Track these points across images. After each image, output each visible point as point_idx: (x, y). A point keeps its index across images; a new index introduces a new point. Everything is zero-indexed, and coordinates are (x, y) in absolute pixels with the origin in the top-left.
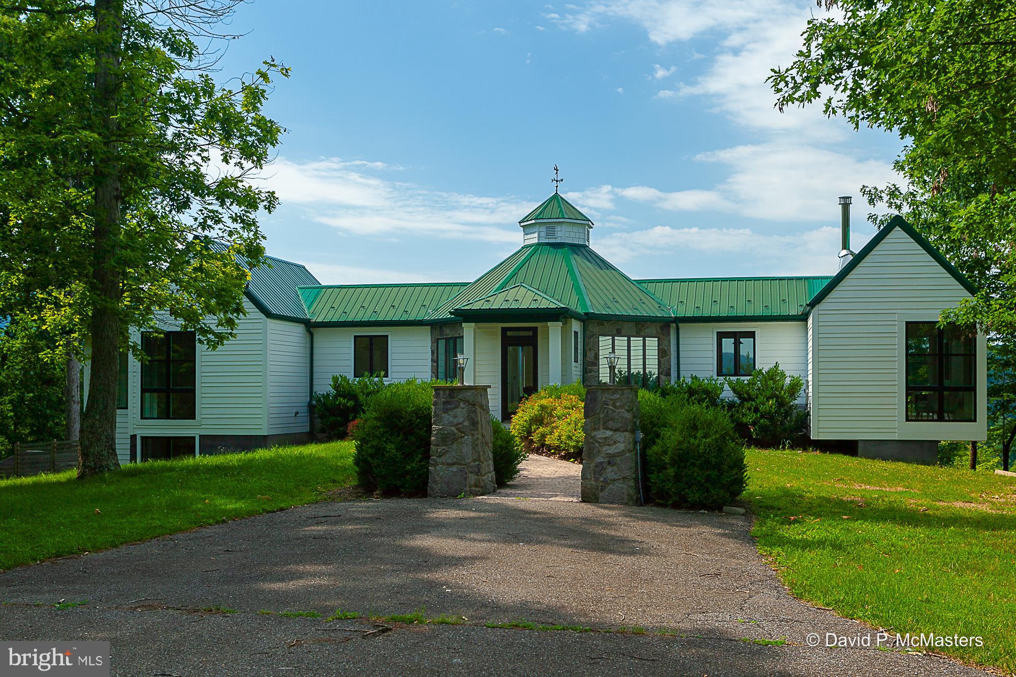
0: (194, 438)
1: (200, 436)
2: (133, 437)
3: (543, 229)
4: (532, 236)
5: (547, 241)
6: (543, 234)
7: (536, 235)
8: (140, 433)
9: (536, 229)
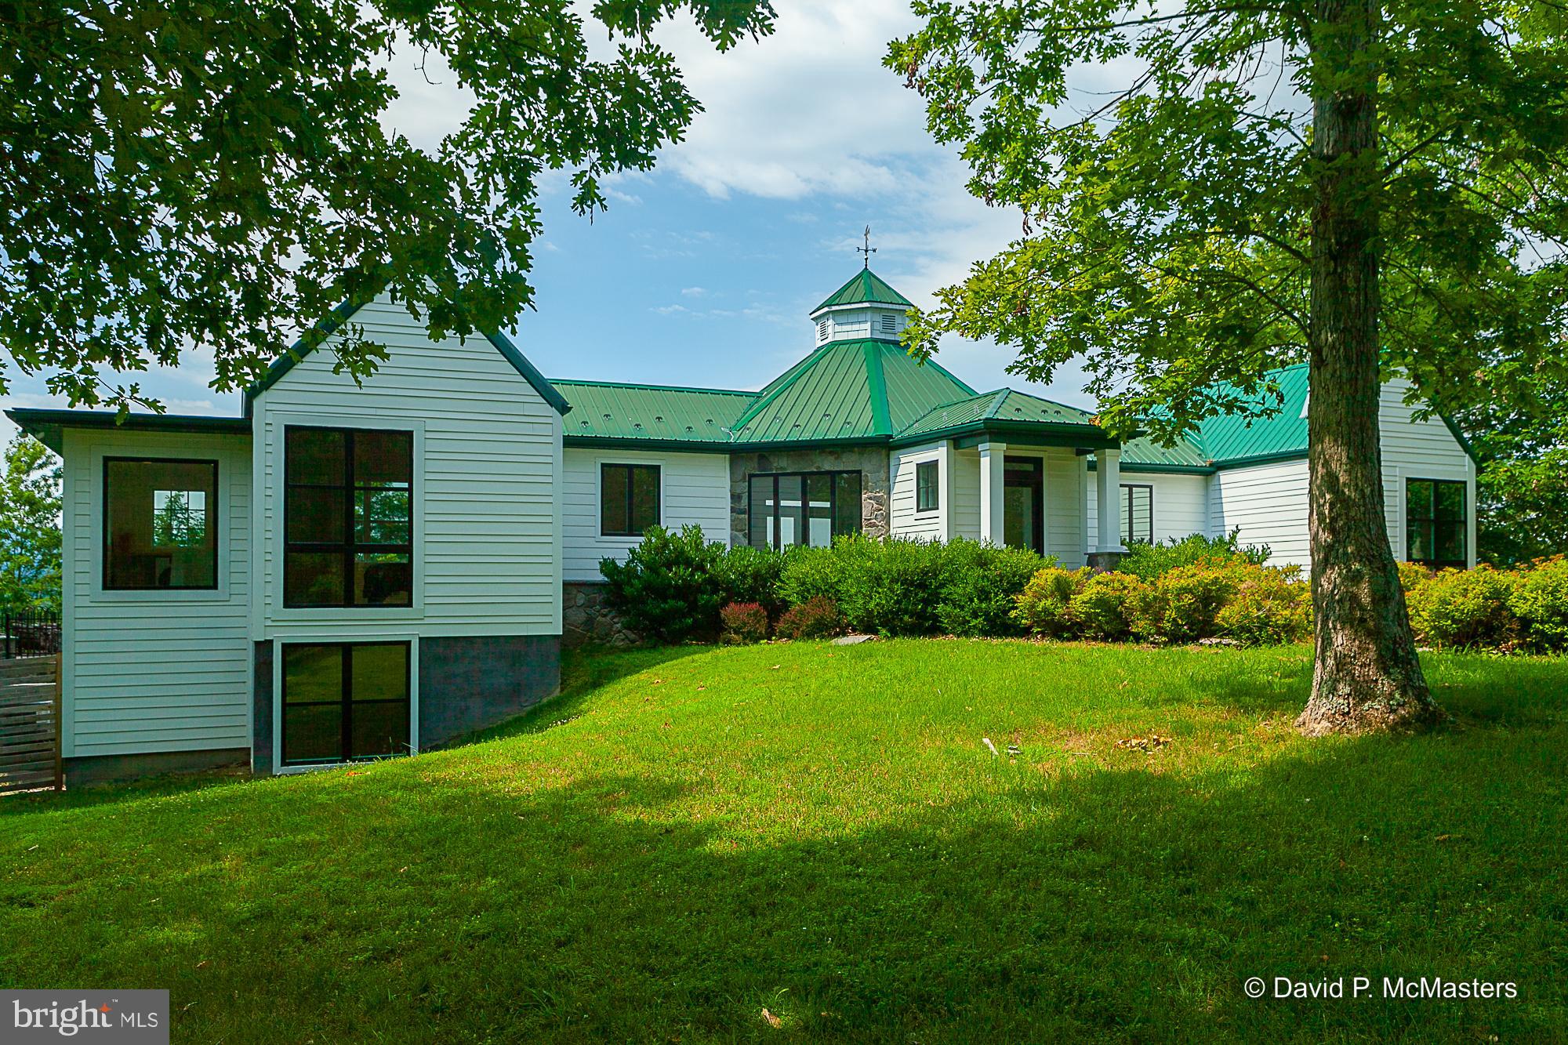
0: (408, 644)
1: (420, 639)
2: (263, 648)
3: (879, 318)
4: (863, 326)
5: (883, 336)
6: (878, 326)
7: (868, 326)
8: (280, 637)
9: (869, 316)
